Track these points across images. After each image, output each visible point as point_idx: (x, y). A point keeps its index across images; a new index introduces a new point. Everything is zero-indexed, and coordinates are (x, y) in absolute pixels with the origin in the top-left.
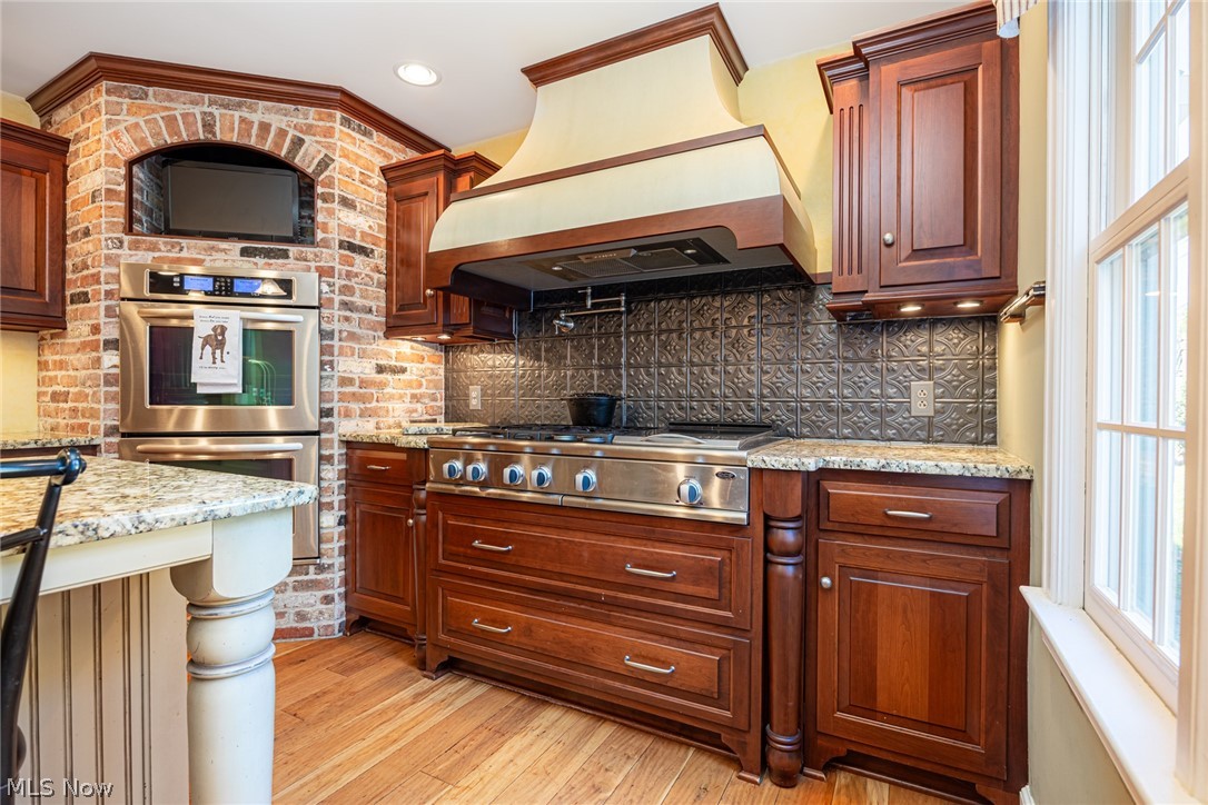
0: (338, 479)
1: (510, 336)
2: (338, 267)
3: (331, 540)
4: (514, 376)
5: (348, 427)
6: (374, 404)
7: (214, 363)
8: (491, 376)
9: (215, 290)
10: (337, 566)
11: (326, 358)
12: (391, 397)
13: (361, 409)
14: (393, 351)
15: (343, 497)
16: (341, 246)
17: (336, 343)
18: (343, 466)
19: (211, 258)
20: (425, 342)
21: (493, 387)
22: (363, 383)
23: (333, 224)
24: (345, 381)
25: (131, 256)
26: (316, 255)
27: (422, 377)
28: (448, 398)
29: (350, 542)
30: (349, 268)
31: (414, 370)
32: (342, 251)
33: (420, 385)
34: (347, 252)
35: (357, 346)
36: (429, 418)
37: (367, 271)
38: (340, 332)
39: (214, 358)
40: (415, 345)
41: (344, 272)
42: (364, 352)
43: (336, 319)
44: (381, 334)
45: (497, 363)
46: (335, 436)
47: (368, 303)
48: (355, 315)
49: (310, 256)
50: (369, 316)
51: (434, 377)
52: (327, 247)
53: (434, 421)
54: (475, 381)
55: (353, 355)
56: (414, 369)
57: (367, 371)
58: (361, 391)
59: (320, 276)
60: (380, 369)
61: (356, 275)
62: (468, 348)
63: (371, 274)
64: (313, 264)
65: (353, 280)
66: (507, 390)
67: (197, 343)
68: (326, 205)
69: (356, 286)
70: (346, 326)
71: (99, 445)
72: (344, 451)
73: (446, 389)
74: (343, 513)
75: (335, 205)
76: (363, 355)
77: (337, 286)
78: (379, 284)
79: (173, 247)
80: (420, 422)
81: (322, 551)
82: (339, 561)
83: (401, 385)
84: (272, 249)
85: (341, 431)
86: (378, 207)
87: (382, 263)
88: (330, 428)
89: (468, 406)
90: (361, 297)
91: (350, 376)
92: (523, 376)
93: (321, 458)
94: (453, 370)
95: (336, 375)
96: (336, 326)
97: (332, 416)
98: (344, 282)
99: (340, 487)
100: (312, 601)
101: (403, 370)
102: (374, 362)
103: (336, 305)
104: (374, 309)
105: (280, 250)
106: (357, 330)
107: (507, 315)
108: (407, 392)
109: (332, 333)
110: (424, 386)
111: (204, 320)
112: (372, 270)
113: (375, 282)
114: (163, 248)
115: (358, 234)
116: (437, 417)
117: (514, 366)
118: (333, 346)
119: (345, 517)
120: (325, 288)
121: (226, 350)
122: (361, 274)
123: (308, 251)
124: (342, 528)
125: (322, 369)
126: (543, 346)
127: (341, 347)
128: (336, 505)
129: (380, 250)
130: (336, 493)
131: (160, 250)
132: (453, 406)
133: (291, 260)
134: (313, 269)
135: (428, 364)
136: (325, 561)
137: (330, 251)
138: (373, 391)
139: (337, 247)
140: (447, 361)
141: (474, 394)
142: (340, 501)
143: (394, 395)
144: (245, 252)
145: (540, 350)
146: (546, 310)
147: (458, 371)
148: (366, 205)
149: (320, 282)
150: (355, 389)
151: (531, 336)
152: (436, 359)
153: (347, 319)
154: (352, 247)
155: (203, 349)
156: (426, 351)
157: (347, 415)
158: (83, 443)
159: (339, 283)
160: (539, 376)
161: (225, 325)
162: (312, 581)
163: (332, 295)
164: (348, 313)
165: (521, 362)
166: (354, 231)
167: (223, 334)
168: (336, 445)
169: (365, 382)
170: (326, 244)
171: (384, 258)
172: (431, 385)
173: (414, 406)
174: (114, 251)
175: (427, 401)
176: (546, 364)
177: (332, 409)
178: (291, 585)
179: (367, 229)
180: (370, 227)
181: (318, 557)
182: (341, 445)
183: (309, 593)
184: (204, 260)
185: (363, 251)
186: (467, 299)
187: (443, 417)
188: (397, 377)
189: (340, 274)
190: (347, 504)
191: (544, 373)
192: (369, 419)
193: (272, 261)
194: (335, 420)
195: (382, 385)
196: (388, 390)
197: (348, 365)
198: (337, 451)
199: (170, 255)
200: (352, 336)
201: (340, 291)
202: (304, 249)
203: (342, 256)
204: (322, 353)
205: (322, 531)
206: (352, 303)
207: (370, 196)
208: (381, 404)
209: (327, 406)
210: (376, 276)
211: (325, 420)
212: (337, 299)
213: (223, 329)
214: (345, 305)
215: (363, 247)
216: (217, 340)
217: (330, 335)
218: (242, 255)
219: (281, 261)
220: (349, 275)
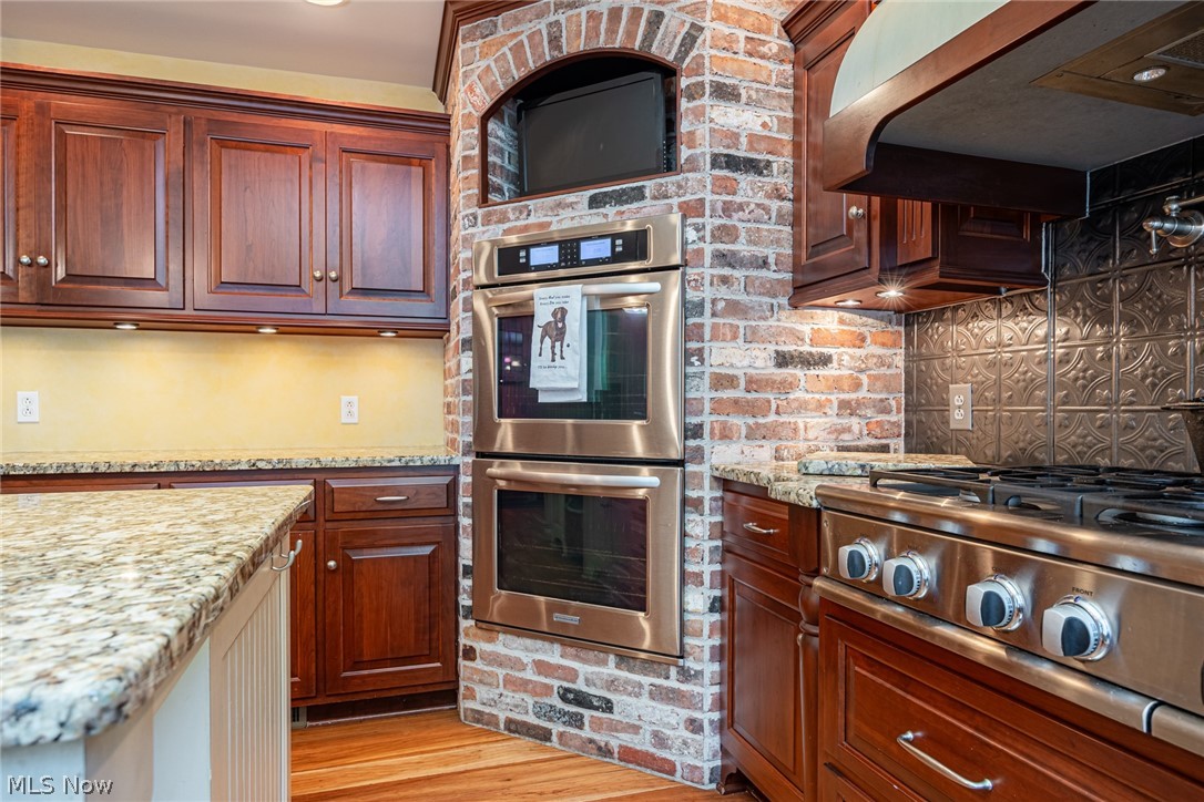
0: (711, 538)
1: (1034, 279)
2: (709, 197)
3: (699, 634)
4: (1045, 359)
5: (725, 456)
6: (772, 418)
7: (553, 360)
8: (992, 364)
9: (560, 261)
10: (707, 676)
11: (693, 345)
12: (802, 407)
13: (749, 427)
14: (806, 329)
15: (718, 567)
16: (715, 164)
17: (707, 320)
18: (718, 518)
19: (558, 218)
20: (863, 309)
21: (998, 383)
22: (753, 384)
23: (703, 130)
24: (722, 381)
25: (484, 232)
26: (680, 187)
27: (861, 371)
28: (910, 408)
29: (726, 641)
30: (729, 198)
31: (845, 360)
32: (717, 172)
33: (857, 386)
34: (724, 173)
35: (741, 324)
36: (874, 442)
37: (760, 198)
38: (714, 302)
39: (554, 354)
40: (847, 316)
41: (719, 205)
42: (754, 333)
43: (707, 282)
44: (784, 301)
45: (1006, 335)
46: (705, 469)
47: (759, 251)
48: (738, 274)
49: (672, 189)
50: (763, 273)
51: (883, 370)
52: (693, 170)
53: (885, 449)
54: (960, 374)
55: (735, 337)
56: (846, 357)
57: (759, 363)
58: (749, 396)
59: (684, 217)
60: (783, 360)
61: (741, 207)
62: (948, 314)
63: (767, 202)
64: (675, 201)
65: (735, 216)
66: (1027, 389)
67: (537, 333)
68: (691, 105)
69: (740, 225)
70: (723, 292)
71: (458, 466)
72: (719, 494)
73: (908, 391)
74: (717, 593)
75: (706, 100)
76: (752, 337)
77: (708, 228)
78: (781, 219)
79: (521, 213)
80: (857, 449)
81: (687, 648)
82: (712, 669)
83: (822, 385)
84: (624, 190)
85: (715, 461)
86: (778, 90)
87: (785, 183)
88: (698, 455)
89: (948, 422)
90: (750, 242)
91: (731, 372)
92: (1065, 360)
93: (685, 501)
94: (921, 357)
95: (708, 370)
96: (708, 293)
97: (701, 437)
98: (718, 222)
99: (713, 550)
100: (674, 722)
101: (825, 360)
102: (772, 348)
103: (708, 260)
104: (771, 260)
105: (633, 189)
106: (742, 297)
107: (1027, 234)
108: (833, 397)
109: (701, 304)
110: (865, 387)
111: (544, 301)
112: (769, 196)
113: (774, 215)
114: (512, 217)
115: (744, 140)
116: (892, 443)
117: (1045, 340)
118: (702, 325)
119: (721, 599)
120: (691, 235)
121: (567, 339)
122: (748, 204)
123: (669, 181)
124: (716, 617)
125: (687, 363)
126: (1118, 288)
127: (715, 327)
128: (707, 579)
129: (783, 161)
130: (707, 559)
131: (509, 220)
132: (919, 422)
133: (648, 202)
134: (675, 209)
135: (872, 349)
136: (690, 663)
137: (698, 175)
138: (771, 397)
139: (708, 166)
140: (909, 341)
141: (957, 400)
142: (712, 573)
143: (806, 402)
144: (595, 202)
145: (1108, 299)
146: (1125, 206)
147: (929, 359)
148: (757, 90)
149: (684, 226)
150: (739, 393)
151: (1085, 271)
152: (888, 339)
153: (725, 280)
154: (732, 163)
155: (542, 343)
156: (867, 325)
157: (725, 435)
158: (443, 463)
159: (710, 223)
160: (1108, 356)
161: (565, 306)
162: (673, 691)
163: (702, 245)
164: (727, 271)
165: (1060, 331)
166: (736, 136)
167: (563, 320)
168: (707, 483)
169: (757, 382)
170: (693, 166)
171: (790, 174)
172: (879, 384)
173: (845, 421)
174: (471, 230)
175: (869, 413)
176: (1123, 330)
177: (701, 426)
178: (647, 688)
179: (758, 130)
180: (764, 125)
181: (682, 657)
182: (715, 484)
183: (670, 708)
184: (551, 223)
185: (752, 166)
186: (928, 206)
187: (901, 442)
188: (813, 372)
189: (713, 210)
190: (725, 580)
191: (1121, 348)
192: (763, 442)
193: (625, 208)
194: (705, 443)
195: (786, 387)
196: (797, 394)
197: (730, 356)
198: (707, 493)
199: (519, 223)
200: (734, 308)
201: (713, 236)
202: (662, 181)
203: (716, 179)
204: (687, 338)
205: (688, 617)
206: (734, 253)
207: (765, 74)
208: (784, 418)
209: (694, 420)
210: (775, 205)
211: (692, 443)
212: (708, 249)
213: (564, 311)
214: (722, 258)
215: (752, 160)
216: (557, 328)
217: (699, 307)
218: (590, 207)
219: (635, 205)
220: (728, 209)
